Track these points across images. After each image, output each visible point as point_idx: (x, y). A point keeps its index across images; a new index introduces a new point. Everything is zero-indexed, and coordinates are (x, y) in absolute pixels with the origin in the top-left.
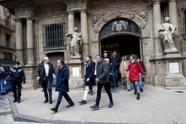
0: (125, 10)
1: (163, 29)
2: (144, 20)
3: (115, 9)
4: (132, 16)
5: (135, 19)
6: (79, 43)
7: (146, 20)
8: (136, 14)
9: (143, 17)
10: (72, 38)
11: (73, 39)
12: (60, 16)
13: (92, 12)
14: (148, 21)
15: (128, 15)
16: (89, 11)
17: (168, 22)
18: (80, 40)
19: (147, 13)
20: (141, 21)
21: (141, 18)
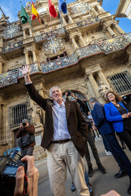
0: (71, 85)
1: (101, 89)
2: (85, 89)
3: (63, 86)
4: (76, 87)
5: (79, 89)
6: (39, 113)
7: (87, 89)
8: (79, 86)
9: (84, 87)
10: (32, 110)
11: (33, 112)
12: (24, 98)
13: (47, 91)
14: (89, 89)
15: (73, 88)
16: (45, 91)
17: (103, 84)
18: (39, 111)
19: (86, 84)
20: (83, 90)
21: (83, 88)
